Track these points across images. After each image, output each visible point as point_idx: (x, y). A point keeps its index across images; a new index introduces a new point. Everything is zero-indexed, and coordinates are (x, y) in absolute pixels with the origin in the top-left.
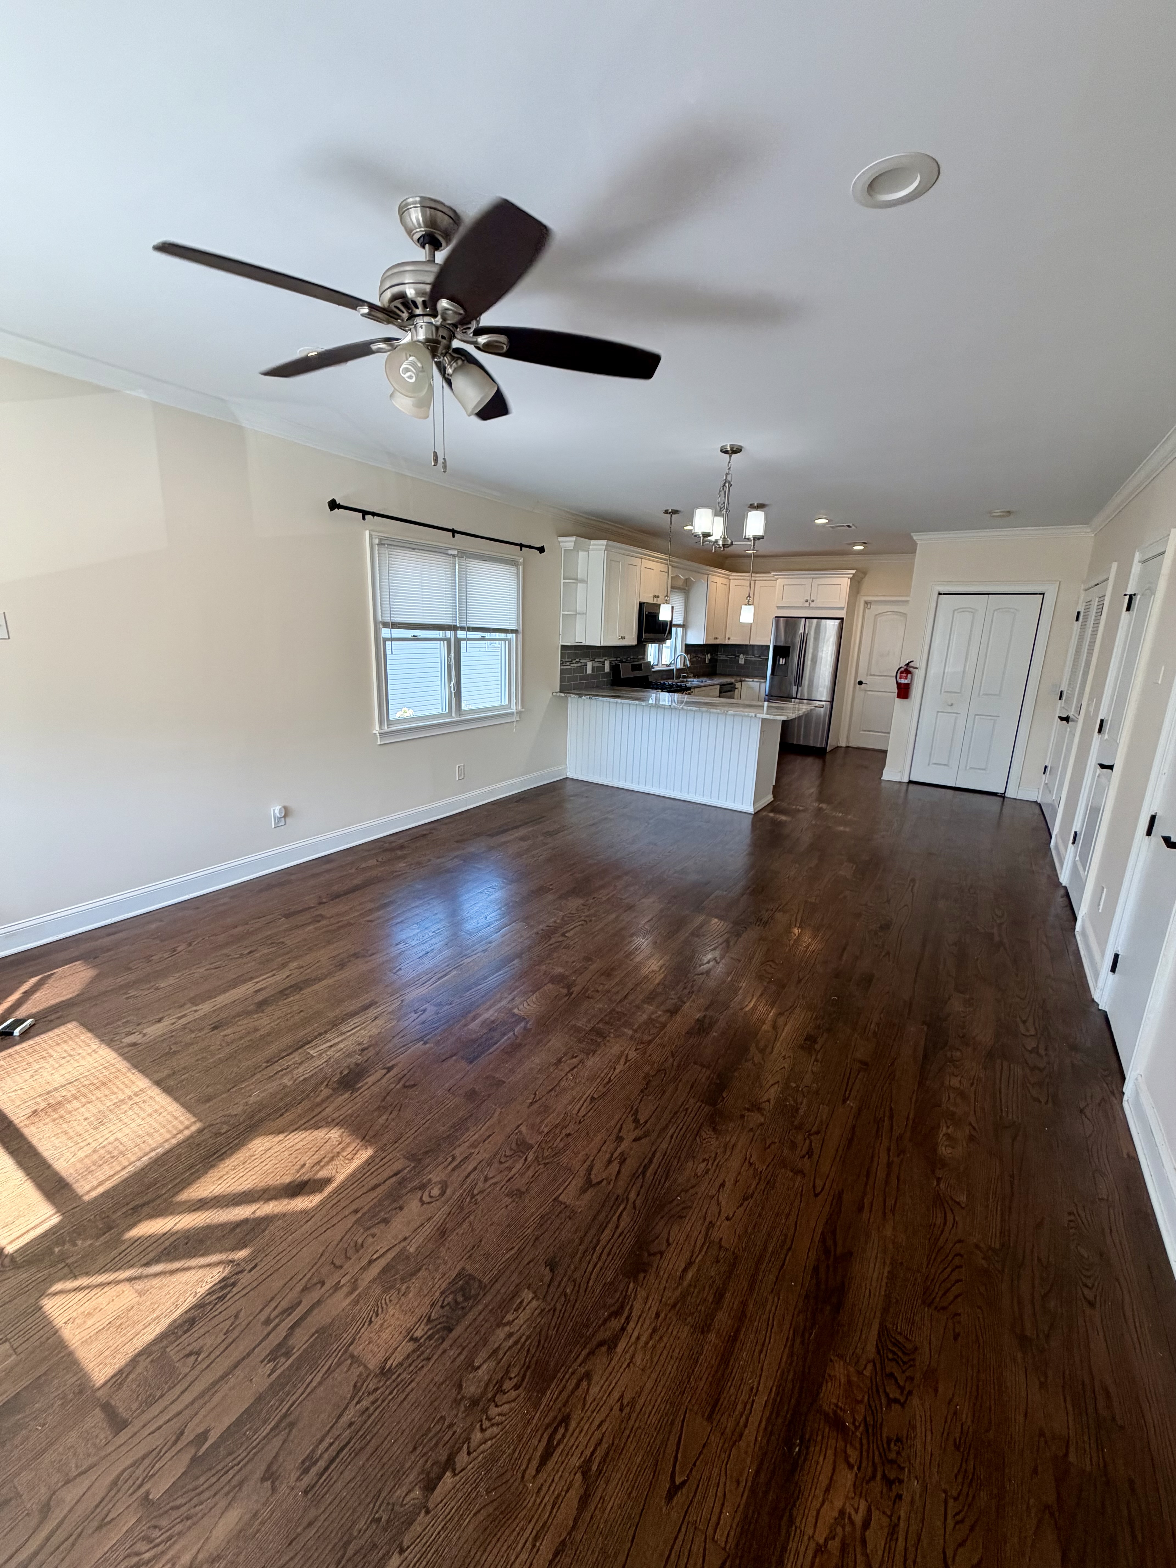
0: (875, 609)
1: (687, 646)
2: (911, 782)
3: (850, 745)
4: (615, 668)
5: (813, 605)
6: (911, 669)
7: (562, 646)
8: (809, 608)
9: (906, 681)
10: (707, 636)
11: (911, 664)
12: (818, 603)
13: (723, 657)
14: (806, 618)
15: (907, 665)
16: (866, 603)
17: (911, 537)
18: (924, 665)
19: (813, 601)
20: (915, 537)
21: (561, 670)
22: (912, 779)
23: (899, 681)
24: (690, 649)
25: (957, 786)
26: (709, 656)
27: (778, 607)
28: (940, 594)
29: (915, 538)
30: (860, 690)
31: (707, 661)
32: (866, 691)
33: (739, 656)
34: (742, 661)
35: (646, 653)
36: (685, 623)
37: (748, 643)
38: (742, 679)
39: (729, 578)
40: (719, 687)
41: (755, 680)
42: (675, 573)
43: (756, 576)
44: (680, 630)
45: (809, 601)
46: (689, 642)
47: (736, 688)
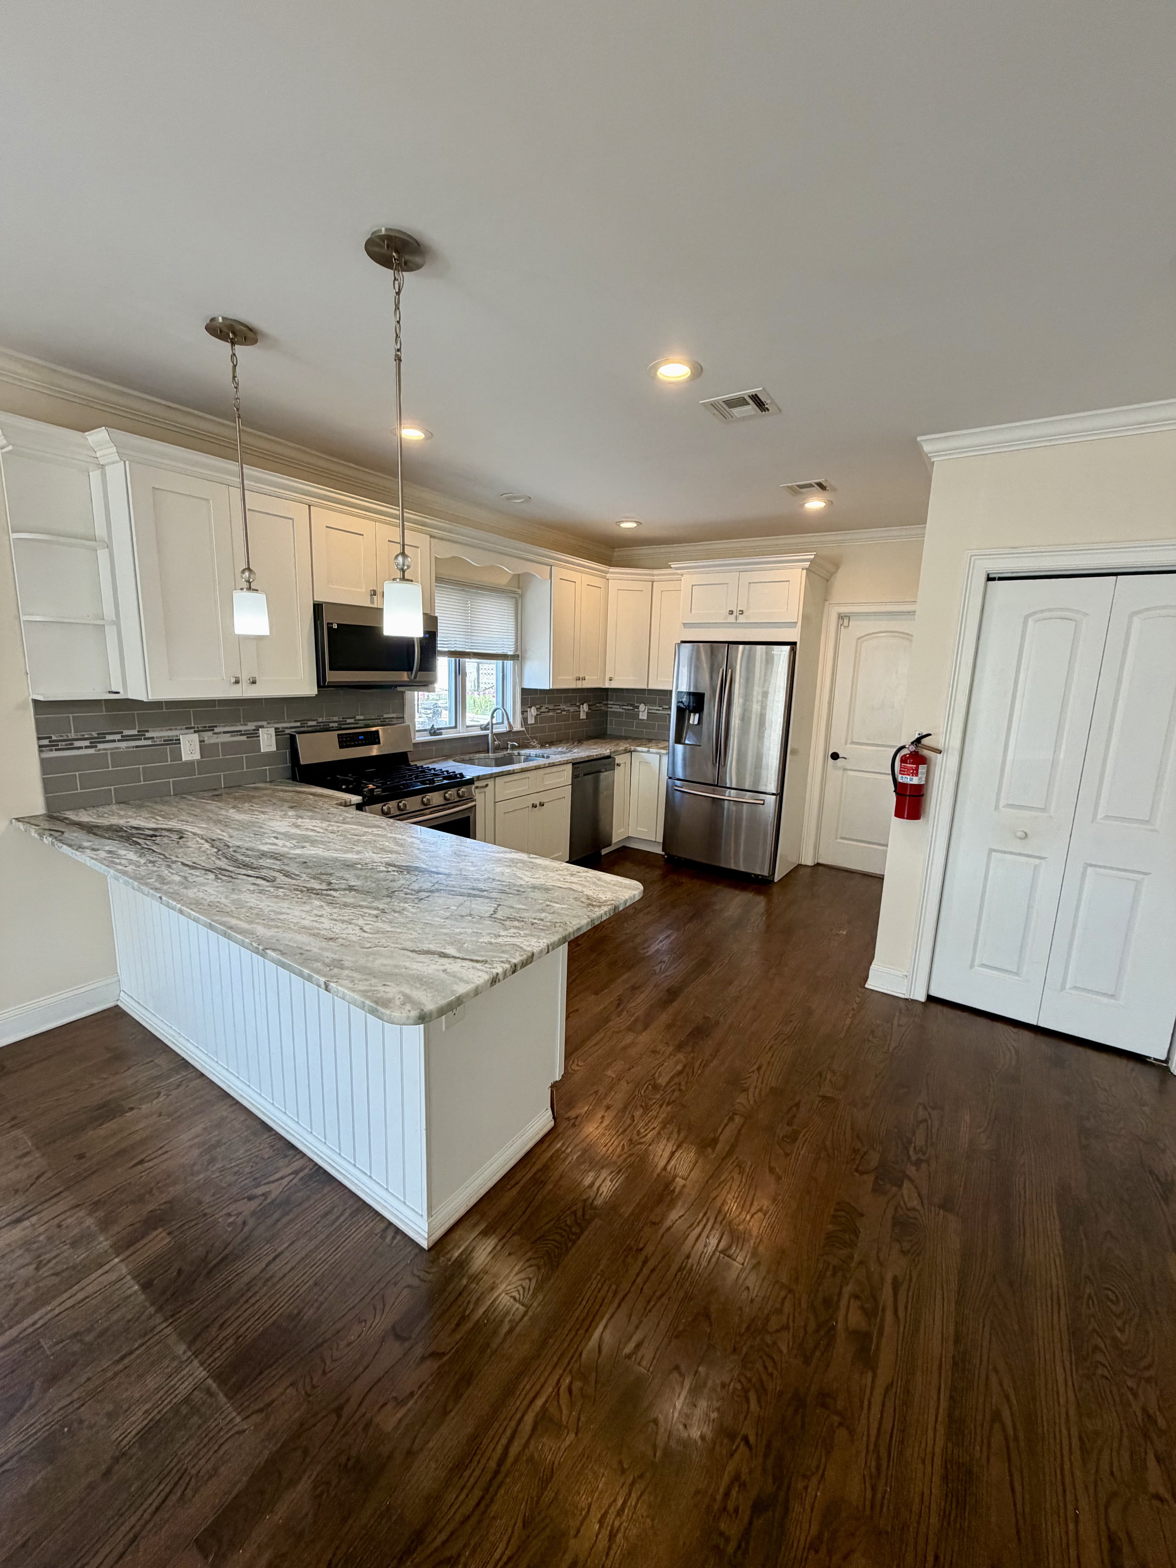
0: (857, 628)
1: (525, 691)
2: (931, 999)
3: (821, 861)
4: (290, 744)
5: (742, 619)
6: (926, 753)
7: (36, 702)
8: (736, 625)
9: (915, 781)
10: (556, 673)
11: (925, 741)
12: (752, 615)
13: (616, 709)
14: (730, 643)
15: (918, 741)
16: (841, 617)
17: (918, 447)
18: (956, 743)
19: (742, 612)
20: (929, 445)
21: (43, 761)
22: (934, 993)
23: (901, 779)
24: (530, 697)
25: (1042, 1024)
26: (585, 707)
27: (686, 625)
28: (990, 579)
29: (927, 448)
30: (835, 768)
31: (583, 716)
32: (845, 770)
33: (638, 707)
34: (643, 716)
35: (407, 708)
36: (519, 653)
37: (644, 687)
38: (633, 748)
39: (604, 577)
40: (570, 766)
41: (651, 750)
42: (446, 551)
43: (653, 575)
44: (509, 664)
45: (735, 614)
46: (527, 685)
47: (619, 765)
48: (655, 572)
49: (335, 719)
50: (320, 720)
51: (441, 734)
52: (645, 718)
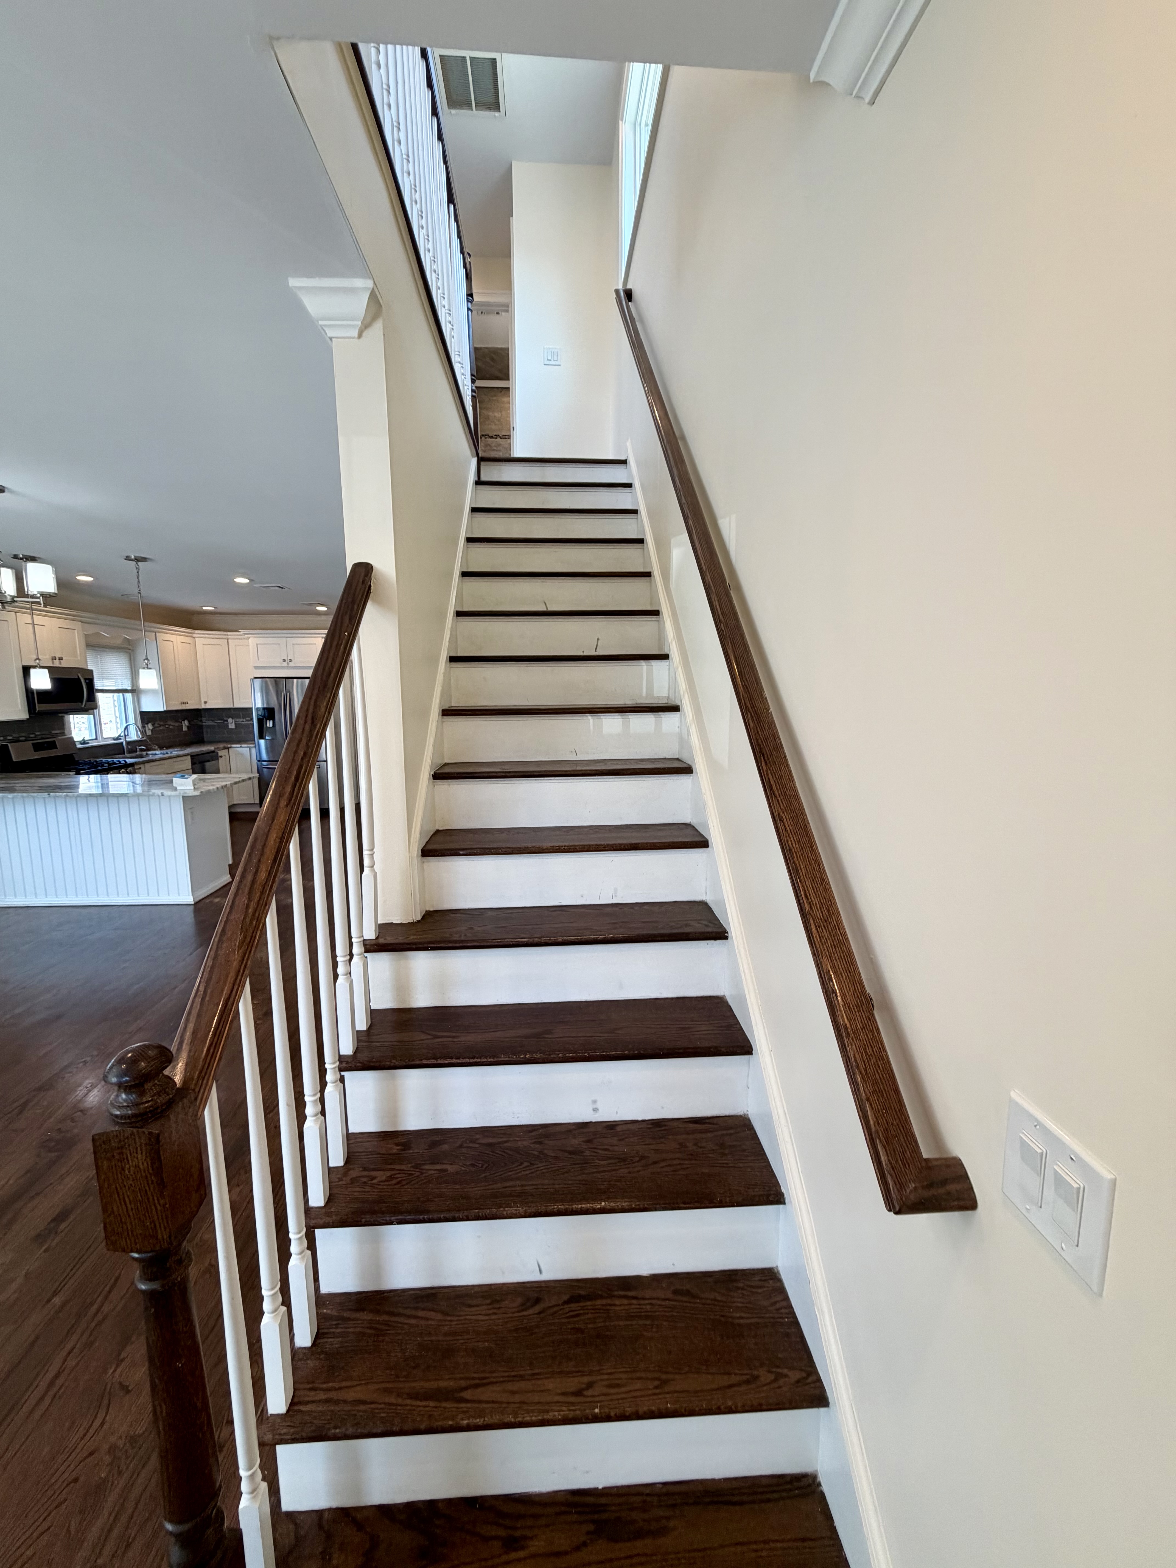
4: (2, 750)
5: (291, 664)
8: (288, 667)
10: (168, 700)
12: (297, 663)
13: (210, 723)
14: (286, 678)
19: (291, 660)
24: (147, 717)
26: (185, 723)
27: (256, 668)
31: (185, 729)
33: (227, 721)
34: (232, 726)
35: (66, 726)
36: (135, 688)
37: (231, 706)
38: (229, 746)
39: (192, 637)
40: (189, 757)
41: (243, 745)
42: (92, 630)
43: (228, 635)
44: (129, 696)
45: (287, 661)
46: (145, 709)
47: (221, 757)
48: (229, 633)
49: (23, 735)
50: (14, 735)
51: (88, 743)
52: (233, 727)
